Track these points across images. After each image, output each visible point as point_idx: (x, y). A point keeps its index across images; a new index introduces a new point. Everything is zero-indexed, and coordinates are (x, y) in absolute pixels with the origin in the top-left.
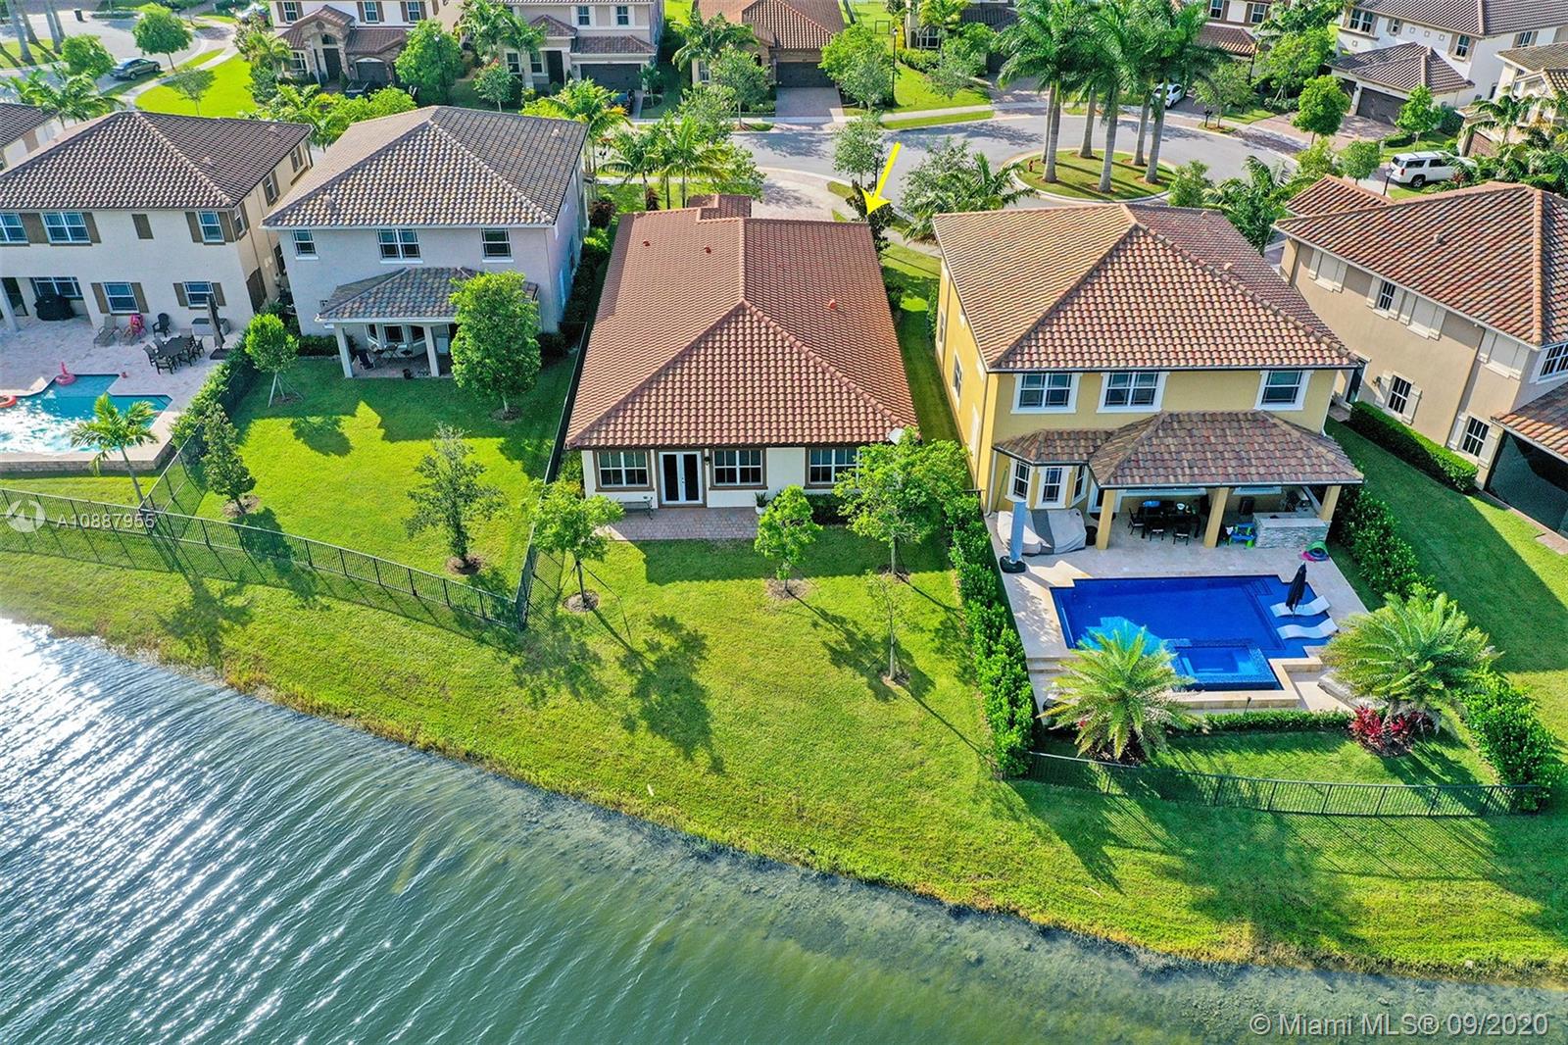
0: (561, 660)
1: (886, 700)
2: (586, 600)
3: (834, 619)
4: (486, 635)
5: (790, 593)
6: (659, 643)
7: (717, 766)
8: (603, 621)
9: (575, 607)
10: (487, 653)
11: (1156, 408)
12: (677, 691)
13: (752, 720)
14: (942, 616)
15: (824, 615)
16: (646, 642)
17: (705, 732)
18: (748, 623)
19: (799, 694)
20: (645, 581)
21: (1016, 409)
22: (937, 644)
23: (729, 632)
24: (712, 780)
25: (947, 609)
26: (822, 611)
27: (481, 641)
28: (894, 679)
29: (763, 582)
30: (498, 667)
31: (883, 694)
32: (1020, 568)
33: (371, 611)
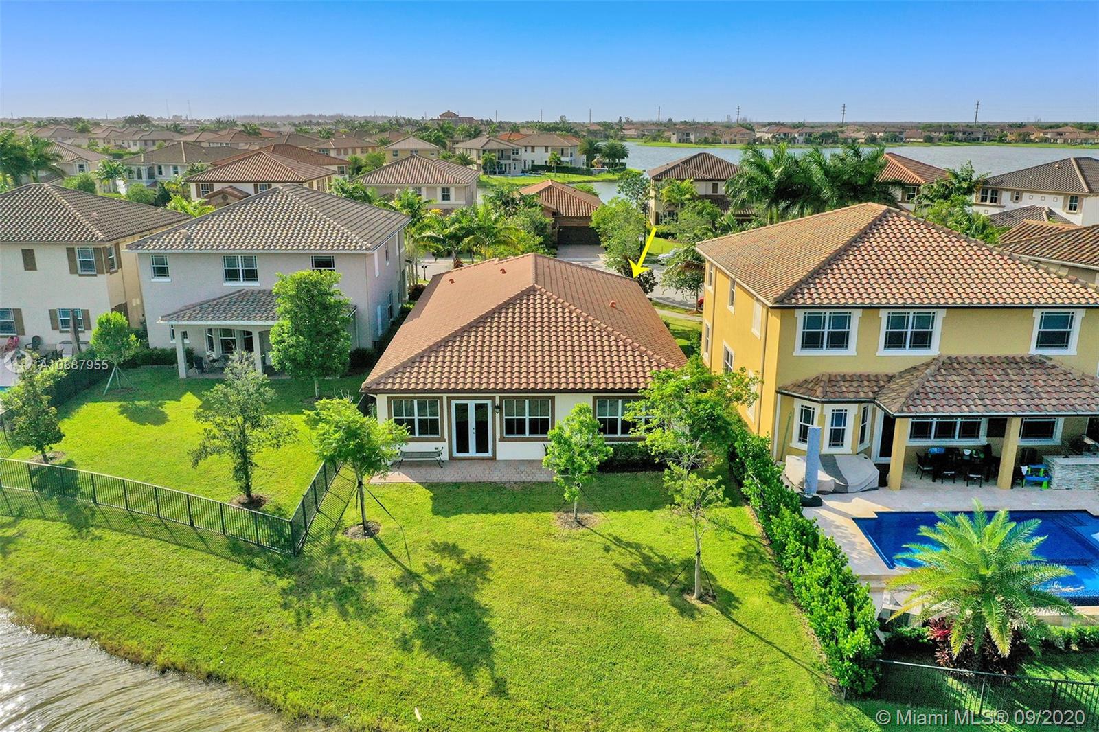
0: (334, 583)
1: (692, 617)
2: (365, 528)
3: (628, 545)
4: (257, 560)
5: (580, 523)
6: (440, 566)
7: (499, 689)
8: (383, 547)
9: (355, 535)
10: (256, 576)
11: (934, 350)
12: (456, 610)
13: (541, 639)
14: (742, 542)
15: (618, 541)
16: (426, 565)
17: (487, 650)
18: (535, 548)
19: (594, 613)
20: (430, 514)
21: (798, 351)
22: (742, 565)
23: (515, 556)
24: (493, 703)
25: (747, 537)
26: (616, 539)
27: (251, 565)
28: (700, 598)
29: (552, 515)
30: (263, 590)
31: (688, 612)
32: (816, 502)
33: (143, 539)
